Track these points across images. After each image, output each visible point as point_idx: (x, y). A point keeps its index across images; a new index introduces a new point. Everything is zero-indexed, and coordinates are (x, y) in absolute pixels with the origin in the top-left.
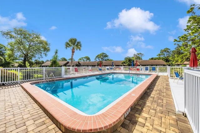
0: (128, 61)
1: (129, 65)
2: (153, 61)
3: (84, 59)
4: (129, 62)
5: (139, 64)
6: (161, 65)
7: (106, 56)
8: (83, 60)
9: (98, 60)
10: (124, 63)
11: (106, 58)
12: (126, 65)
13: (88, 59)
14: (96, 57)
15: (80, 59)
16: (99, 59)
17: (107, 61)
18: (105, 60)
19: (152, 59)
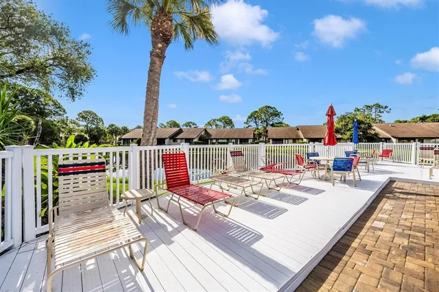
0: (350, 126)
2: (429, 126)
3: (218, 123)
8: (216, 125)
9: (253, 125)
10: (338, 131)
11: (276, 120)
13: (228, 122)
14: (250, 117)
15: (209, 124)
18: (272, 125)
19: (423, 119)
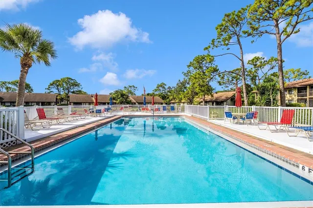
0: (120, 96)
1: (121, 103)
4: (121, 98)
5: (135, 102)
6: (159, 103)
7: (76, 84)
9: (55, 91)
10: (114, 99)
11: (76, 89)
12: (117, 102)
14: (51, 85)
16: (58, 89)
17: (78, 94)
18: (73, 92)
